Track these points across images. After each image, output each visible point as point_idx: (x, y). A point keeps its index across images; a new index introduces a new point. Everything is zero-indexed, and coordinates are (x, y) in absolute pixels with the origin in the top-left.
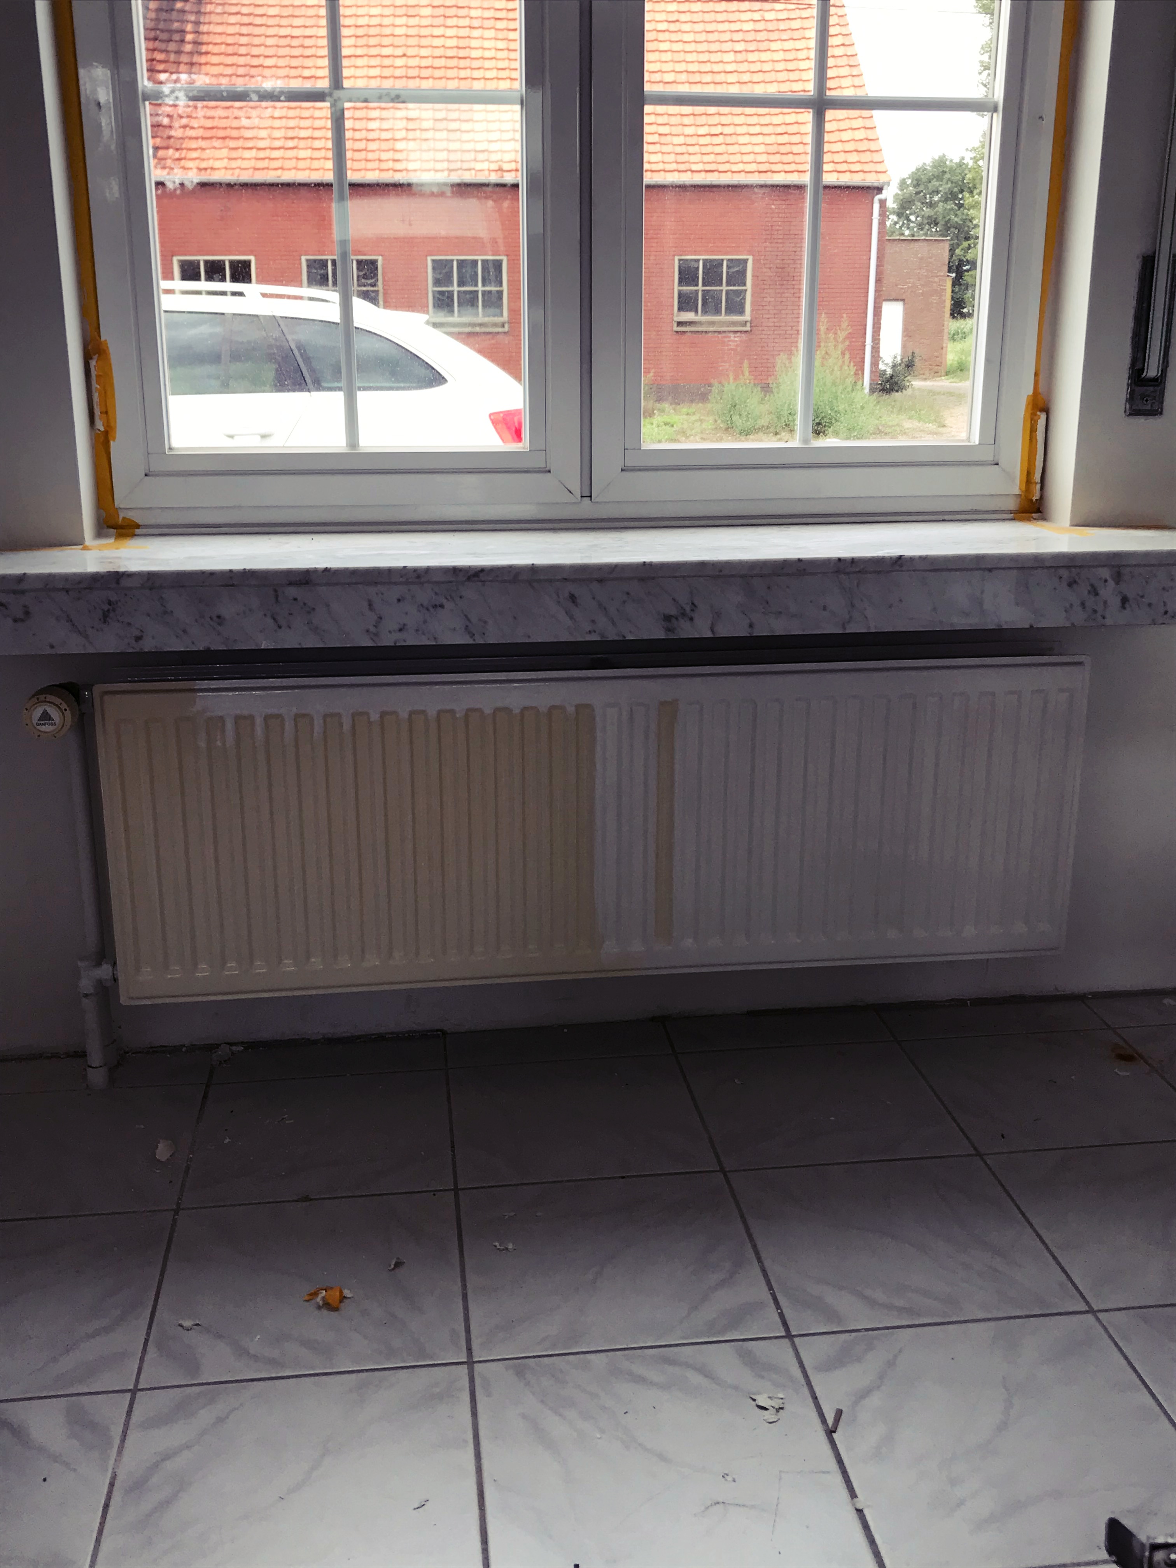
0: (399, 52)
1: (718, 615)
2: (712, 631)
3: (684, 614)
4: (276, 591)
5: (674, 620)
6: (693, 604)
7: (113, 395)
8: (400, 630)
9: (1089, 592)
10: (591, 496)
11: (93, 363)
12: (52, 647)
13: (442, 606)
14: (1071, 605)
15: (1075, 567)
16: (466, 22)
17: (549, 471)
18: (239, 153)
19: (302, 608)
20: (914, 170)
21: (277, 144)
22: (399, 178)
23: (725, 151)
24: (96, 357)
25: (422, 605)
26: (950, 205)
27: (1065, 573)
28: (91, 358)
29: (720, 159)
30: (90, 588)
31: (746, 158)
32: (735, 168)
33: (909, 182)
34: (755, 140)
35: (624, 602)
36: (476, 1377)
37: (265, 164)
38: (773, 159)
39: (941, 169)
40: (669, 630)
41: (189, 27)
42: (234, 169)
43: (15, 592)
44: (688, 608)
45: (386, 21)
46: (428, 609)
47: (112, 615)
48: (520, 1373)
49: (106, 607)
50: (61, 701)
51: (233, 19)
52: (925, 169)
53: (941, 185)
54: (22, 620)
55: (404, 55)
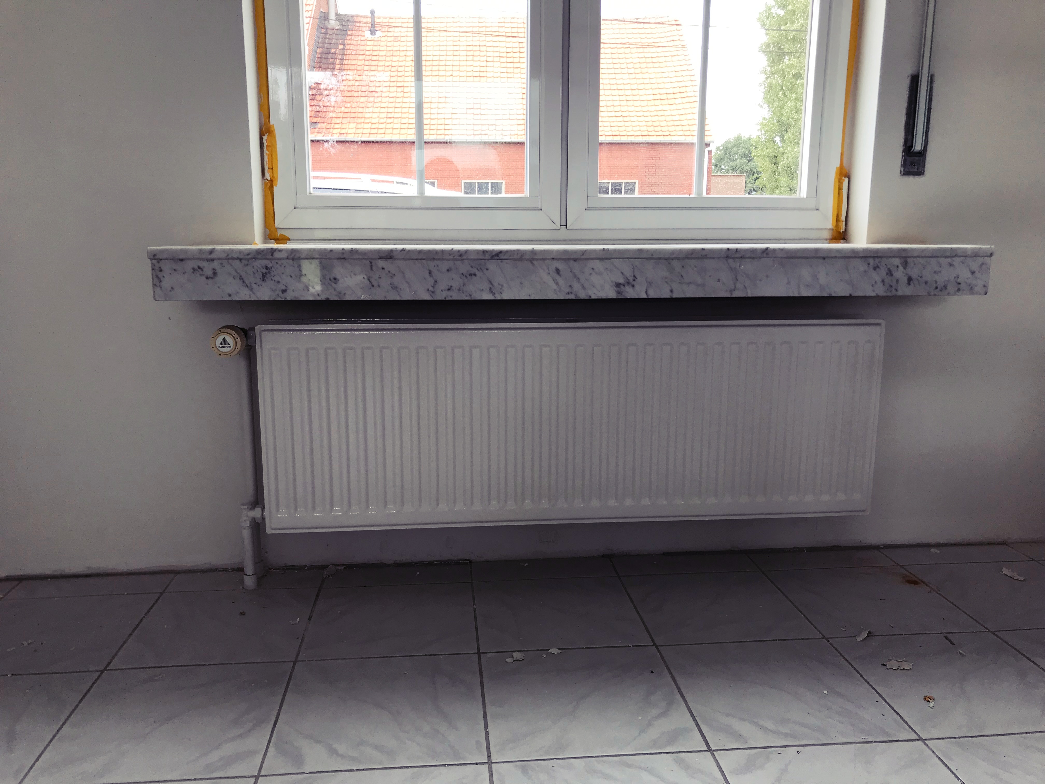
0: (449, 74)
1: (650, 284)
2: (646, 294)
3: (628, 283)
4: (371, 263)
5: (622, 287)
6: (634, 276)
7: (277, 159)
8: (449, 290)
9: (887, 274)
10: (566, 226)
11: (265, 138)
12: (230, 295)
13: (475, 275)
14: (876, 282)
15: (877, 257)
16: (484, 59)
17: (541, 210)
18: (362, 125)
19: (387, 274)
20: (724, 142)
21: (382, 121)
22: (447, 138)
23: (624, 125)
24: (266, 135)
25: (462, 274)
26: (744, 160)
27: (871, 261)
28: (264, 135)
29: (621, 129)
30: (255, 258)
31: (635, 129)
32: (629, 134)
33: (721, 148)
34: (640, 119)
35: (591, 274)
36: (494, 773)
37: (375, 131)
38: (650, 129)
39: (739, 142)
40: (619, 293)
41: (338, 62)
42: (359, 133)
43: (208, 260)
44: (631, 279)
45: (442, 58)
46: (466, 276)
47: (268, 275)
48: (524, 770)
49: (264, 271)
50: (235, 333)
51: (361, 57)
52: (730, 141)
53: (738, 150)
54: (212, 278)
55: (452, 75)
